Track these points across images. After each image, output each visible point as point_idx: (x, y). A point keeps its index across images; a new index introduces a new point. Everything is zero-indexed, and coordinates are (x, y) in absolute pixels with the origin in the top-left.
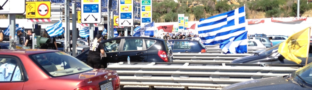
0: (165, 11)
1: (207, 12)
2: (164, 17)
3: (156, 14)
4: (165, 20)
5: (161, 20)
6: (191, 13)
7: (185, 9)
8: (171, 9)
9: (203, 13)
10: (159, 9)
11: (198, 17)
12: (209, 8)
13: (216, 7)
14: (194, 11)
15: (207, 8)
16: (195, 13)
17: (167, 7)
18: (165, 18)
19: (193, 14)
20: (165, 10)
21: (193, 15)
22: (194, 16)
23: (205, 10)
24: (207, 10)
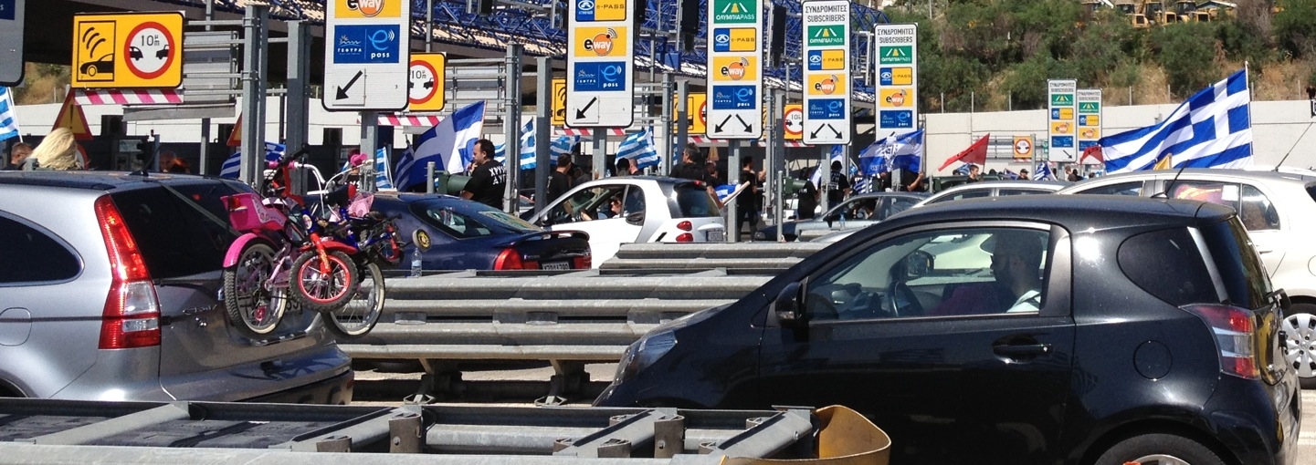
0: (1010, 48)
1: (1231, 57)
2: (1007, 84)
3: (965, 67)
4: (1015, 97)
5: (990, 96)
6: (1151, 61)
7: (1116, 39)
8: (1044, 37)
9: (1211, 59)
10: (982, 38)
11: (1186, 83)
12: (1240, 31)
13: (1276, 28)
14: (1164, 49)
15: (1234, 36)
16: (1168, 63)
17: (1022, 28)
18: (1012, 86)
19: (1159, 65)
20: (1014, 44)
21: (1161, 70)
22: (1163, 76)
23: (1218, 43)
24: (1231, 46)
